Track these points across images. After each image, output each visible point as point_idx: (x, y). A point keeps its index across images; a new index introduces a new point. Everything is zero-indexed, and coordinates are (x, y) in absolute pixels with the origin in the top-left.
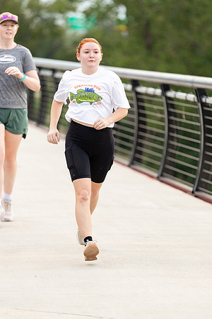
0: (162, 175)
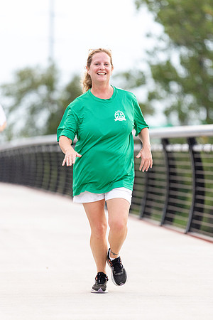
0: (189, 231)
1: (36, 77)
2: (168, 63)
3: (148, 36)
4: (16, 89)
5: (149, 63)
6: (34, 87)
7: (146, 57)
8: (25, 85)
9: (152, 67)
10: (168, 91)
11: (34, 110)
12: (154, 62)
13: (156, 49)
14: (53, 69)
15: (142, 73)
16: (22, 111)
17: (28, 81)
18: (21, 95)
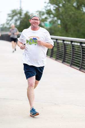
1: (17, 12)
2: (50, 9)
3: (45, 3)
4: (12, 15)
5: (45, 9)
6: (16, 14)
7: (45, 8)
8: (14, 14)
9: (46, 10)
10: (50, 17)
11: (16, 20)
12: (47, 9)
13: (47, 6)
14: (21, 10)
15: (44, 12)
16: (13, 21)
17: (15, 13)
18: (13, 16)
